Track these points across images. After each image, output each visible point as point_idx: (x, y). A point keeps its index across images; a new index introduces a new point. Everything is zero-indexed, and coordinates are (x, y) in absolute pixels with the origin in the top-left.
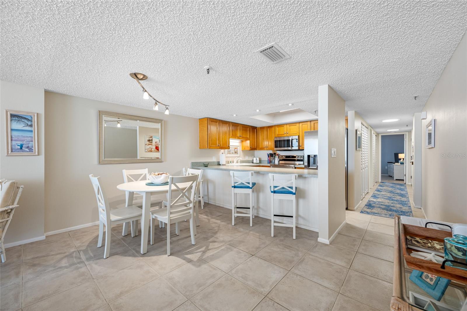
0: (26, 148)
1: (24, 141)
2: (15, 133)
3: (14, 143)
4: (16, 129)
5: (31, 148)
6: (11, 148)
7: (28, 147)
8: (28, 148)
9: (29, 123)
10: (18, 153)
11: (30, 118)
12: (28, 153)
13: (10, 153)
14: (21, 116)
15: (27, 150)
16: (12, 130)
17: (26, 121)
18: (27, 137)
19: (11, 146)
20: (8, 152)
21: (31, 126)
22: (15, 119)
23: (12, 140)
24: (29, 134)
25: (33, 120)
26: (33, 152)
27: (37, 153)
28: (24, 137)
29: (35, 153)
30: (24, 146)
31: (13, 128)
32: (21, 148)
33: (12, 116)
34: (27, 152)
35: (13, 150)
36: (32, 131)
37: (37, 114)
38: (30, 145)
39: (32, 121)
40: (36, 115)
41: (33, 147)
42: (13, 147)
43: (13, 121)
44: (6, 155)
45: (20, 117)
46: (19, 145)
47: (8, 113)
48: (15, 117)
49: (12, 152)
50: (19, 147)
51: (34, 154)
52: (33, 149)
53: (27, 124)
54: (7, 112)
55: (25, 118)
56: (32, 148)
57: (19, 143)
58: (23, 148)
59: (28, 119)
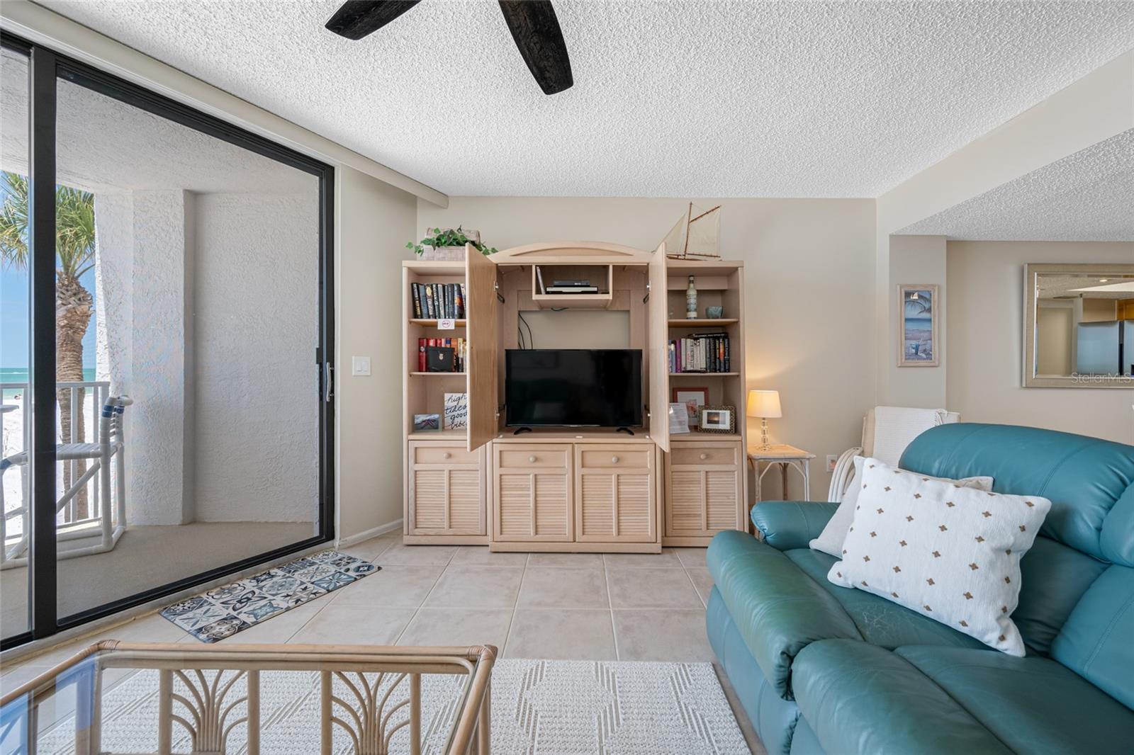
0: (922, 353)
1: (919, 339)
3: (908, 343)
4: (911, 317)
5: (929, 353)
6: (906, 353)
7: (925, 350)
8: (926, 353)
9: (928, 306)
10: (914, 361)
11: (928, 297)
12: (926, 361)
13: (904, 361)
15: (924, 355)
17: (923, 302)
19: (906, 348)
20: (902, 359)
21: (929, 310)
22: (908, 300)
24: (925, 326)
25: (932, 299)
26: (931, 359)
27: (937, 363)
29: (934, 362)
30: (920, 348)
31: (908, 316)
32: (916, 353)
33: (906, 294)
34: (924, 359)
35: (908, 357)
37: (938, 286)
38: (928, 347)
39: (931, 301)
40: (936, 289)
42: (908, 351)
43: (907, 303)
44: (900, 365)
46: (914, 346)
47: (903, 289)
48: (910, 296)
49: (906, 359)
50: (914, 351)
51: (932, 364)
52: (931, 354)
53: (925, 307)
54: (901, 288)
55: (922, 297)
56: (931, 352)
57: (914, 343)
58: (919, 353)
59: (925, 298)
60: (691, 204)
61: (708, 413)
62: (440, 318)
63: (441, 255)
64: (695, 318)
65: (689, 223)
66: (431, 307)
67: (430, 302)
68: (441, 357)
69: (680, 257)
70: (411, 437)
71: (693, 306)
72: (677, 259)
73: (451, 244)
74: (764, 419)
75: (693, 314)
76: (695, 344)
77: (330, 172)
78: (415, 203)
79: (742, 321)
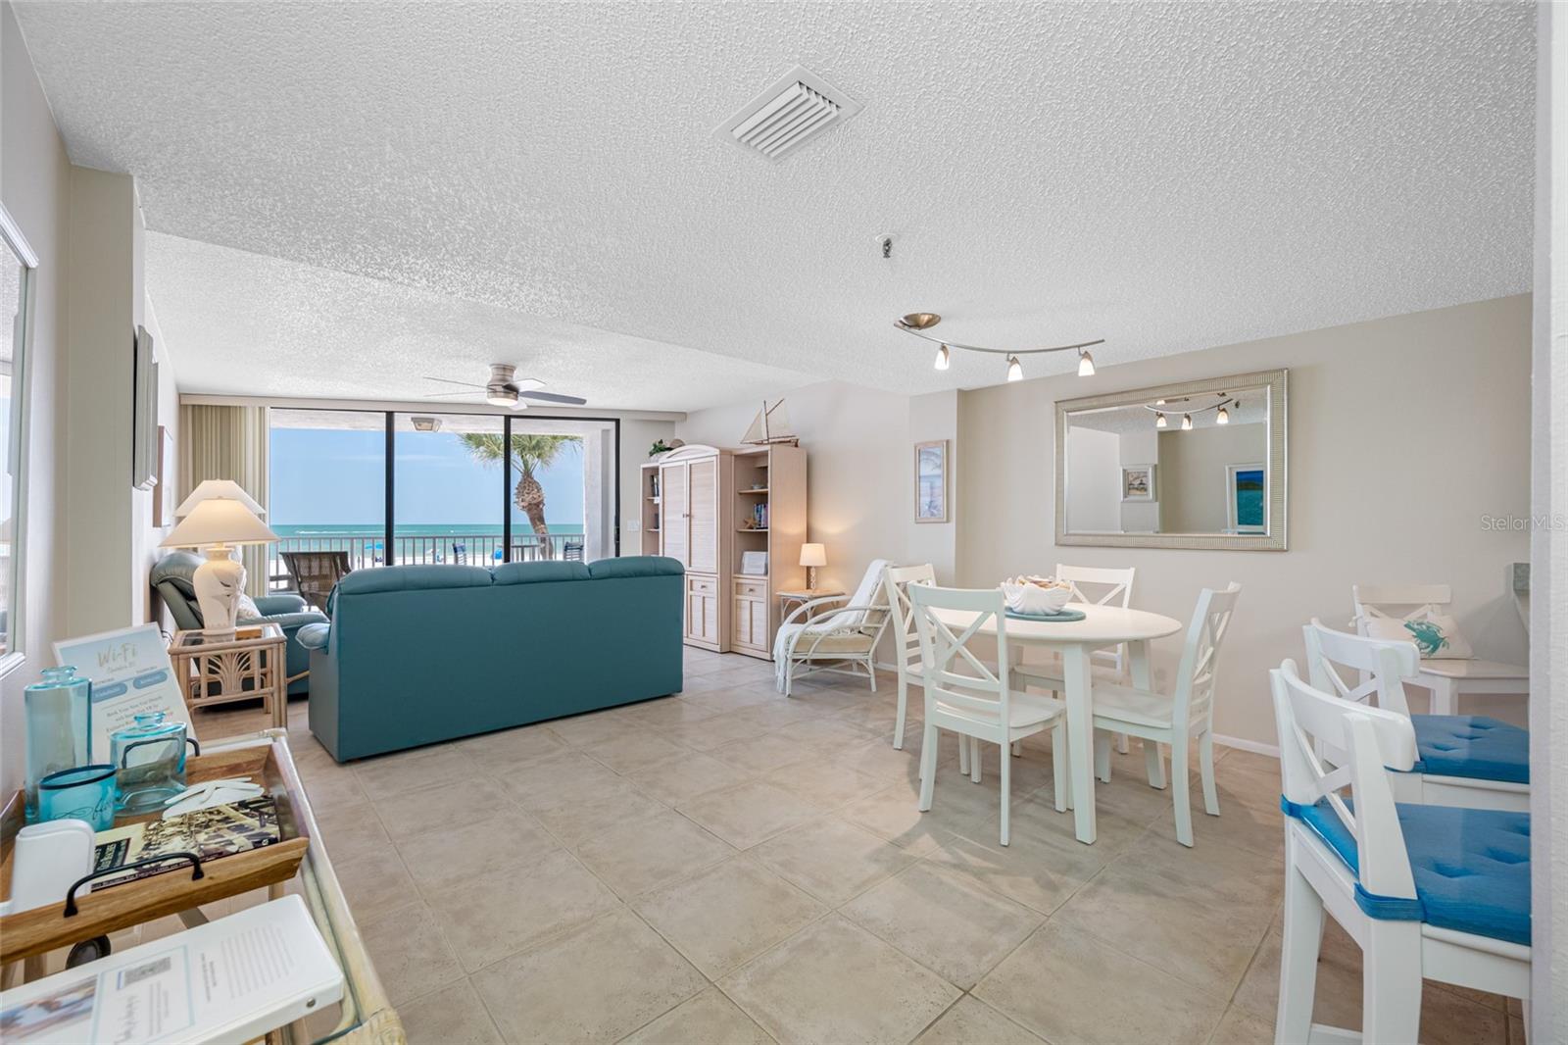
0: (934, 509)
3: (922, 500)
4: (924, 475)
6: (919, 510)
7: (936, 507)
8: (937, 509)
9: (938, 462)
12: (937, 517)
13: (917, 518)
14: (929, 450)
15: (935, 512)
16: (920, 477)
17: (935, 459)
19: (919, 505)
20: (916, 516)
21: (940, 466)
22: (923, 457)
23: (919, 496)
26: (941, 515)
27: (945, 519)
29: (944, 517)
36: (940, 476)
37: (947, 441)
38: (938, 503)
39: (941, 457)
40: (945, 444)
42: (921, 508)
44: (915, 521)
45: (929, 454)
46: (927, 503)
47: (917, 449)
49: (920, 515)
50: (927, 507)
52: (941, 510)
53: (936, 464)
54: (915, 446)
55: (934, 454)
56: (941, 508)
57: (927, 500)
59: (937, 454)
60: (765, 402)
62: (656, 496)
63: (654, 458)
65: (767, 413)
67: (656, 487)
69: (764, 442)
72: (762, 443)
73: (657, 452)
74: (813, 567)
77: (618, 421)
78: (673, 422)
79: (769, 490)
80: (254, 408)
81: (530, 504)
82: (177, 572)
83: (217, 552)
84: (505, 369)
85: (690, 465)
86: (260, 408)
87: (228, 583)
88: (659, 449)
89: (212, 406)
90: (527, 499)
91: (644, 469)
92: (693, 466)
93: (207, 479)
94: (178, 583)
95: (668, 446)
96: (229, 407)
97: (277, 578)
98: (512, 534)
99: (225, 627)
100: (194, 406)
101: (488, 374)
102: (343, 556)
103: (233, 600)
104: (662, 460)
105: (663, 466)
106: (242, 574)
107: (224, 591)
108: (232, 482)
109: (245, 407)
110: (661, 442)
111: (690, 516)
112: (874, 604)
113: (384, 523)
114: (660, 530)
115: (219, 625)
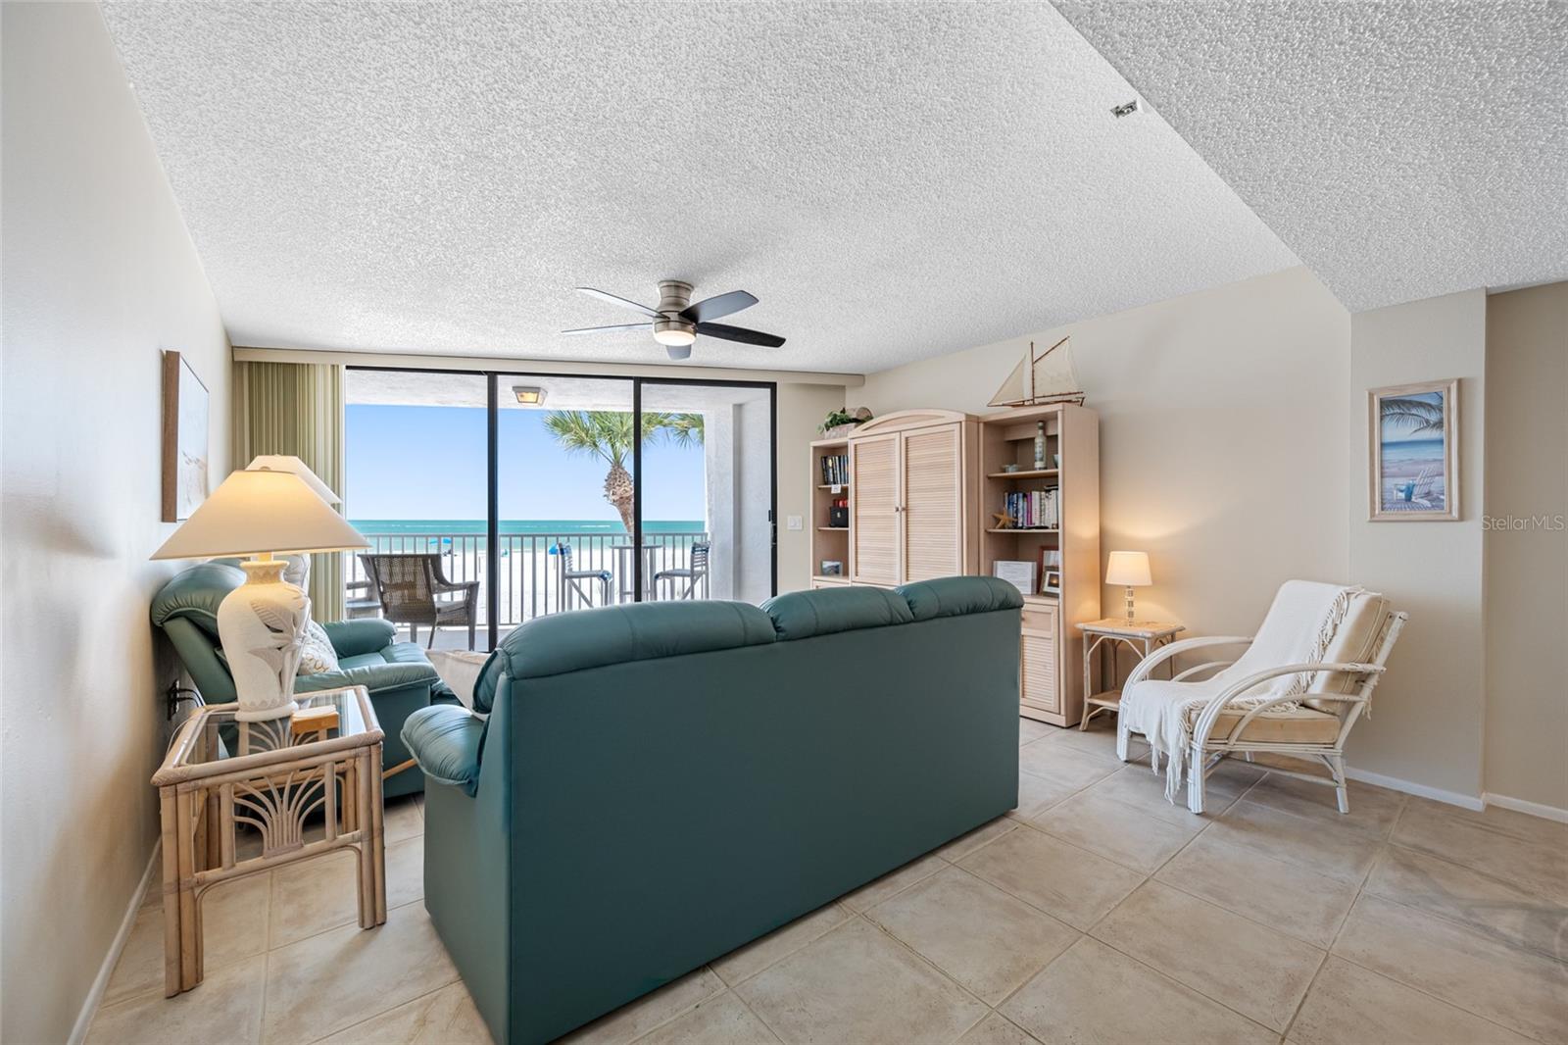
0: (1422, 498)
1: (1417, 475)
2: (1391, 455)
3: (1389, 483)
4: (1394, 440)
5: (1438, 498)
6: (1382, 499)
7: (1428, 494)
8: (1429, 498)
9: (1433, 417)
10: (1400, 512)
11: (1433, 403)
12: (1428, 511)
13: (1377, 512)
14: (1408, 399)
15: (1426, 502)
16: (1383, 445)
17: (1422, 412)
18: (1426, 461)
19: (1382, 492)
20: (1373, 509)
21: (1439, 425)
22: (1392, 412)
23: (1382, 476)
25: (1445, 405)
26: (1443, 508)
27: (1455, 514)
28: (1417, 462)
29: (1450, 512)
30: (1416, 491)
31: (1388, 439)
32: (1408, 499)
33: (1385, 404)
34: (1429, 508)
35: (1387, 506)
36: (1441, 442)
37: (1460, 382)
38: (1433, 488)
39: (1441, 410)
40: (1454, 387)
41: (1443, 494)
42: (1387, 496)
43: (1387, 419)
44: (1368, 518)
45: (1407, 405)
46: (1404, 488)
47: (1375, 398)
48: (1393, 406)
49: (1382, 509)
50: (1402, 495)
51: (1448, 517)
52: (1443, 500)
53: (1427, 421)
54: (1371, 396)
55: (1420, 405)
56: (1442, 497)
57: (1403, 482)
58: (1413, 499)
59: (1430, 405)
60: (1032, 344)
61: (1051, 575)
62: (835, 483)
63: (834, 434)
64: (1040, 469)
65: (1033, 363)
66: (831, 475)
67: (831, 471)
68: (839, 515)
69: (1026, 403)
70: (815, 578)
71: (1038, 456)
72: (1023, 405)
73: (838, 424)
74: (1129, 587)
75: (1038, 464)
76: (1047, 497)
77: (773, 386)
78: (843, 388)
79: (1060, 470)
80: (324, 366)
81: (622, 498)
82: (195, 599)
83: (260, 567)
84: (678, 287)
85: (907, 439)
86: (333, 366)
87: (279, 625)
88: (839, 421)
89: (273, 363)
90: (619, 493)
91: (815, 448)
92: (910, 440)
93: (261, 454)
94: (198, 619)
95: (854, 416)
96: (295, 364)
97: (353, 586)
98: (643, 532)
99: (275, 705)
100: (250, 363)
101: (655, 297)
102: (436, 560)
103: (289, 654)
104: (849, 435)
105: (856, 441)
106: (303, 608)
107: (270, 640)
108: (296, 458)
109: (314, 365)
110: (843, 411)
111: (906, 509)
112: (1340, 660)
113: (486, 519)
114: (851, 529)
115: (263, 702)
